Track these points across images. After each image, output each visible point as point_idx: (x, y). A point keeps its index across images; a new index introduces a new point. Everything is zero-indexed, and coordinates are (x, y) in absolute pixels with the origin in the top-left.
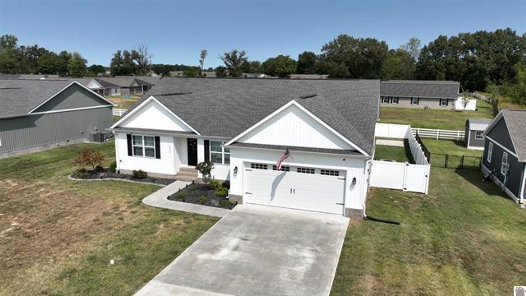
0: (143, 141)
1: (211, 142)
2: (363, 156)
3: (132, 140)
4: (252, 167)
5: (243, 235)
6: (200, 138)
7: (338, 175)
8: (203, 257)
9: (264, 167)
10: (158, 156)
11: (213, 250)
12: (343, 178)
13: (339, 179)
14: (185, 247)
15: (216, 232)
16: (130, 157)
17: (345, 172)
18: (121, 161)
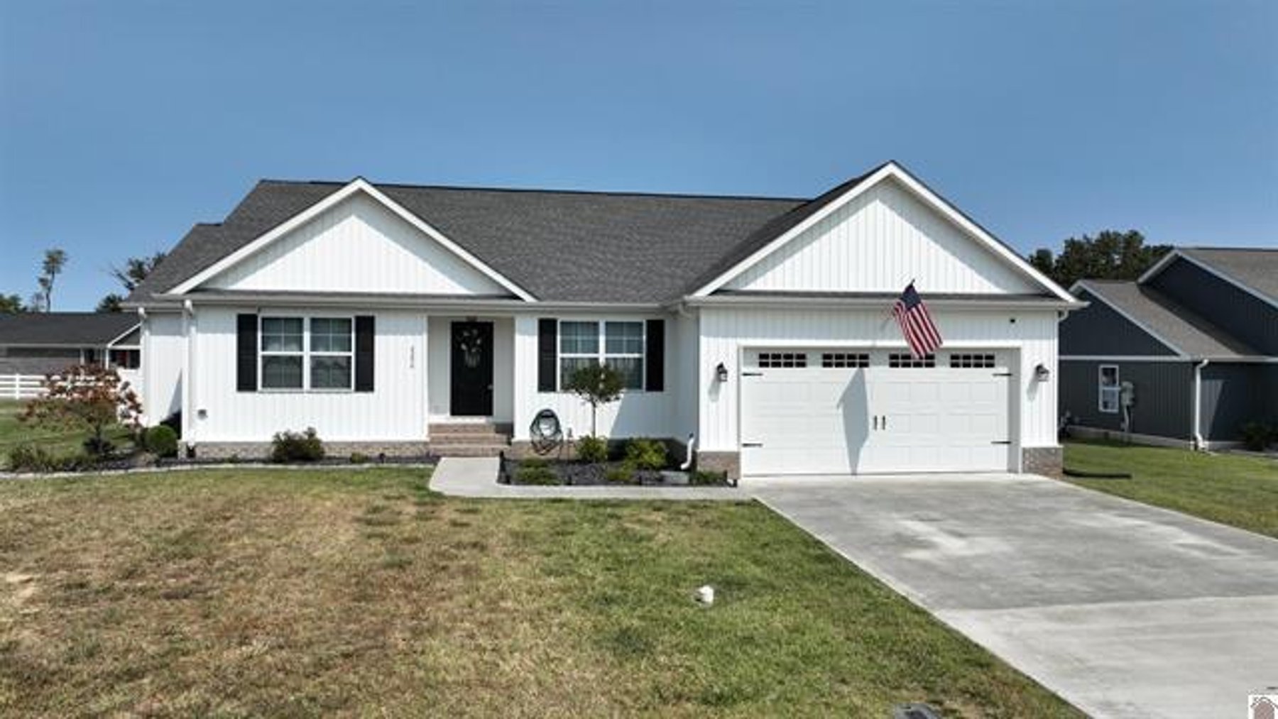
0: (307, 336)
1: (562, 323)
2: (1058, 303)
3: (259, 335)
4: (762, 365)
6: (529, 310)
7: (991, 365)
9: (795, 359)
10: (365, 383)
12: (1005, 370)
13: (995, 375)
16: (248, 396)
17: (1016, 352)
18: (202, 413)
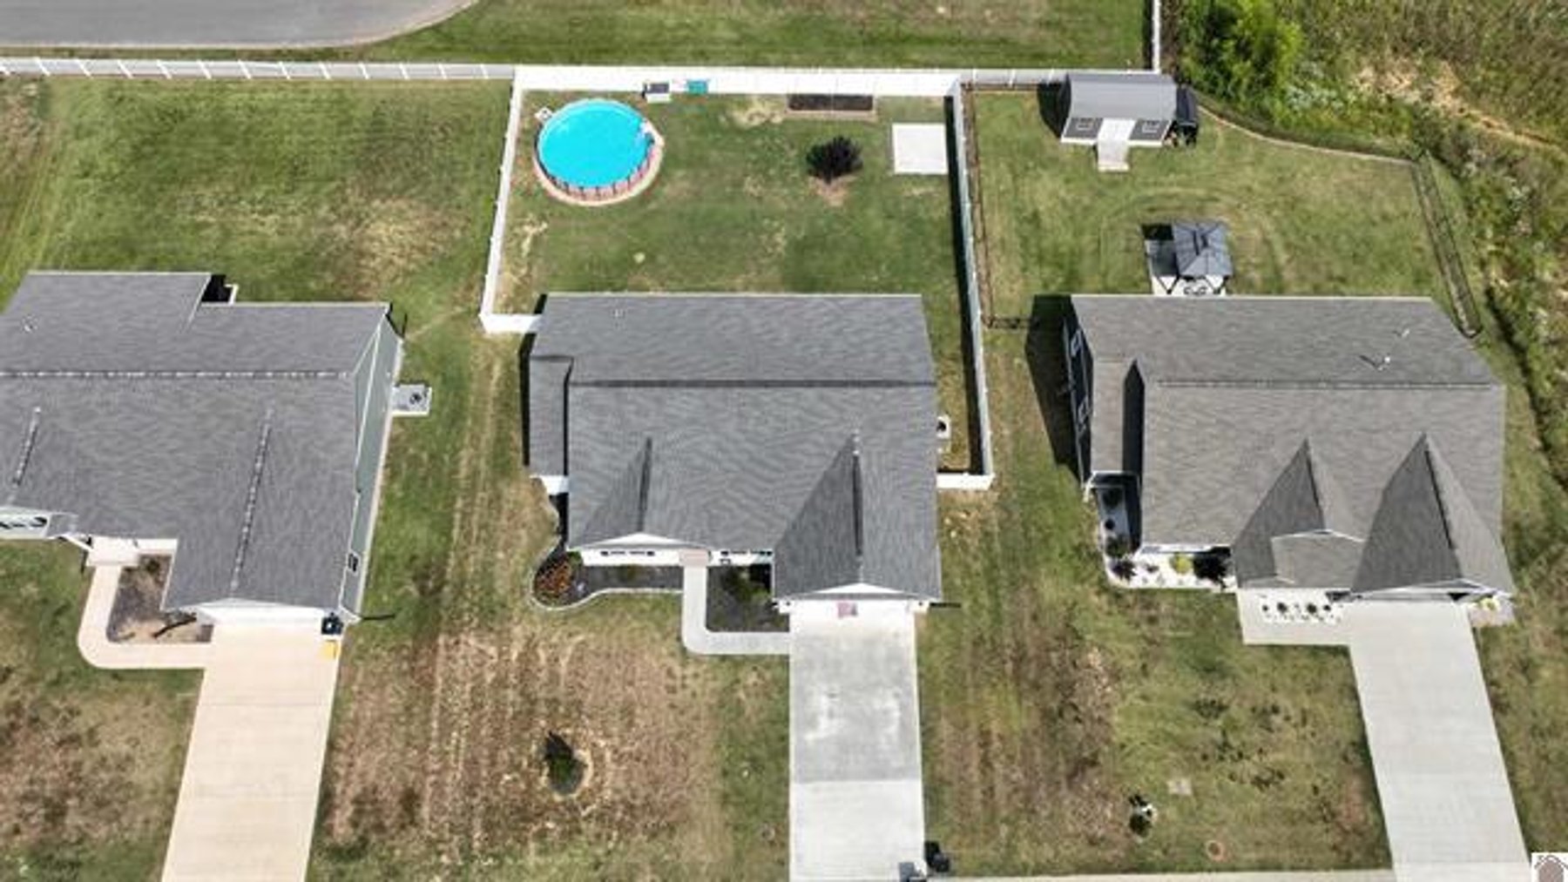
5: (825, 688)
8: (810, 736)
11: (811, 723)
14: (787, 726)
15: (800, 689)
